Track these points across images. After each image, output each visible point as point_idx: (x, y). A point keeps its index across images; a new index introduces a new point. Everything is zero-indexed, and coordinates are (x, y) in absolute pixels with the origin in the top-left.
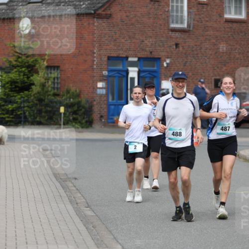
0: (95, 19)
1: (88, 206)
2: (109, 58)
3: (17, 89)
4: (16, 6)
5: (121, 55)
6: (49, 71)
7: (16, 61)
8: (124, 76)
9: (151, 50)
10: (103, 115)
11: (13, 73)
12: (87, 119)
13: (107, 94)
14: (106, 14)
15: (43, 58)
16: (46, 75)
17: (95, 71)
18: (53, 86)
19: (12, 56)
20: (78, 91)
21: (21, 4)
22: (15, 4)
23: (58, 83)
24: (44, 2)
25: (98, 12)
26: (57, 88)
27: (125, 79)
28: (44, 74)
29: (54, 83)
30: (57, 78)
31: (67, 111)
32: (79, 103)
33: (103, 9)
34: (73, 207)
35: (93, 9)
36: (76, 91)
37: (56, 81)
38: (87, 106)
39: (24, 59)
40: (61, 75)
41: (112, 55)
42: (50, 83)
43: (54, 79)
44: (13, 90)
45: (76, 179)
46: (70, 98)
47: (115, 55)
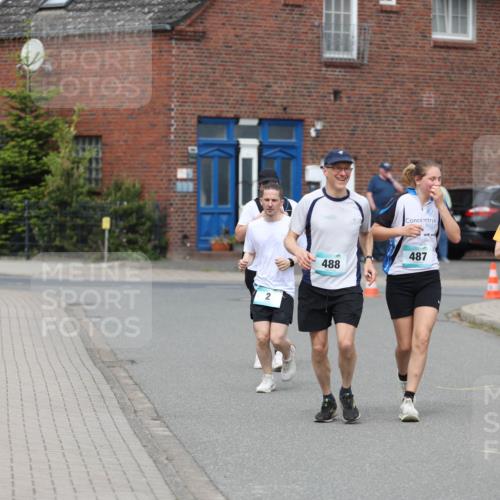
0: (174, 42)
1: (158, 418)
2: (201, 120)
3: (16, 181)
4: (15, 14)
5: (224, 115)
6: (80, 146)
7: (14, 125)
8: (231, 156)
9: (285, 104)
10: (188, 234)
11: (8, 150)
12: (157, 242)
13: (196, 192)
14: (195, 32)
15: (68, 119)
16: (74, 154)
17: (172, 146)
18: (87, 175)
19: (6, 116)
20: (138, 186)
21: (24, 11)
22: (11, 10)
23: (97, 170)
24: (70, 7)
25: (178, 28)
26: (97, 180)
27: (232, 161)
28: (70, 152)
29: (90, 170)
30: (97, 160)
31: (117, 226)
32: (139, 211)
33: (188, 22)
34: (128, 420)
35: (170, 21)
36: (134, 186)
37: (94, 165)
38: (156, 215)
39: (30, 122)
40: (103, 153)
41: (206, 114)
42: (82, 170)
43: (90, 161)
44: (9, 183)
45: (133, 362)
46: (122, 200)
47: (213, 114)
